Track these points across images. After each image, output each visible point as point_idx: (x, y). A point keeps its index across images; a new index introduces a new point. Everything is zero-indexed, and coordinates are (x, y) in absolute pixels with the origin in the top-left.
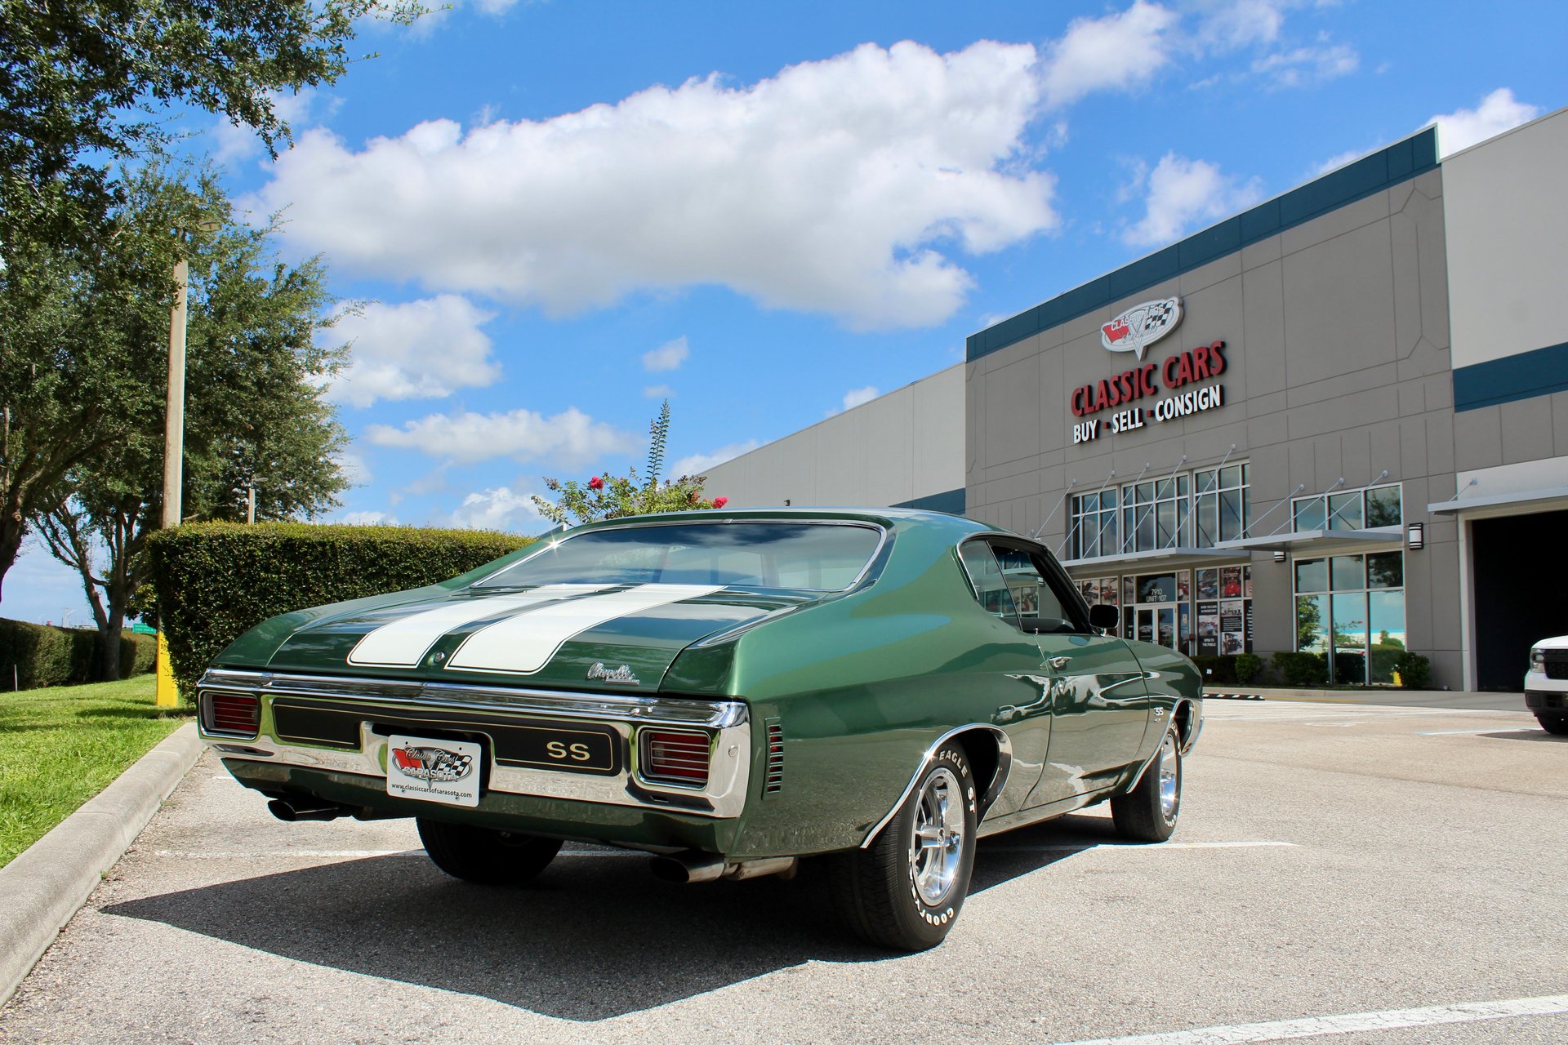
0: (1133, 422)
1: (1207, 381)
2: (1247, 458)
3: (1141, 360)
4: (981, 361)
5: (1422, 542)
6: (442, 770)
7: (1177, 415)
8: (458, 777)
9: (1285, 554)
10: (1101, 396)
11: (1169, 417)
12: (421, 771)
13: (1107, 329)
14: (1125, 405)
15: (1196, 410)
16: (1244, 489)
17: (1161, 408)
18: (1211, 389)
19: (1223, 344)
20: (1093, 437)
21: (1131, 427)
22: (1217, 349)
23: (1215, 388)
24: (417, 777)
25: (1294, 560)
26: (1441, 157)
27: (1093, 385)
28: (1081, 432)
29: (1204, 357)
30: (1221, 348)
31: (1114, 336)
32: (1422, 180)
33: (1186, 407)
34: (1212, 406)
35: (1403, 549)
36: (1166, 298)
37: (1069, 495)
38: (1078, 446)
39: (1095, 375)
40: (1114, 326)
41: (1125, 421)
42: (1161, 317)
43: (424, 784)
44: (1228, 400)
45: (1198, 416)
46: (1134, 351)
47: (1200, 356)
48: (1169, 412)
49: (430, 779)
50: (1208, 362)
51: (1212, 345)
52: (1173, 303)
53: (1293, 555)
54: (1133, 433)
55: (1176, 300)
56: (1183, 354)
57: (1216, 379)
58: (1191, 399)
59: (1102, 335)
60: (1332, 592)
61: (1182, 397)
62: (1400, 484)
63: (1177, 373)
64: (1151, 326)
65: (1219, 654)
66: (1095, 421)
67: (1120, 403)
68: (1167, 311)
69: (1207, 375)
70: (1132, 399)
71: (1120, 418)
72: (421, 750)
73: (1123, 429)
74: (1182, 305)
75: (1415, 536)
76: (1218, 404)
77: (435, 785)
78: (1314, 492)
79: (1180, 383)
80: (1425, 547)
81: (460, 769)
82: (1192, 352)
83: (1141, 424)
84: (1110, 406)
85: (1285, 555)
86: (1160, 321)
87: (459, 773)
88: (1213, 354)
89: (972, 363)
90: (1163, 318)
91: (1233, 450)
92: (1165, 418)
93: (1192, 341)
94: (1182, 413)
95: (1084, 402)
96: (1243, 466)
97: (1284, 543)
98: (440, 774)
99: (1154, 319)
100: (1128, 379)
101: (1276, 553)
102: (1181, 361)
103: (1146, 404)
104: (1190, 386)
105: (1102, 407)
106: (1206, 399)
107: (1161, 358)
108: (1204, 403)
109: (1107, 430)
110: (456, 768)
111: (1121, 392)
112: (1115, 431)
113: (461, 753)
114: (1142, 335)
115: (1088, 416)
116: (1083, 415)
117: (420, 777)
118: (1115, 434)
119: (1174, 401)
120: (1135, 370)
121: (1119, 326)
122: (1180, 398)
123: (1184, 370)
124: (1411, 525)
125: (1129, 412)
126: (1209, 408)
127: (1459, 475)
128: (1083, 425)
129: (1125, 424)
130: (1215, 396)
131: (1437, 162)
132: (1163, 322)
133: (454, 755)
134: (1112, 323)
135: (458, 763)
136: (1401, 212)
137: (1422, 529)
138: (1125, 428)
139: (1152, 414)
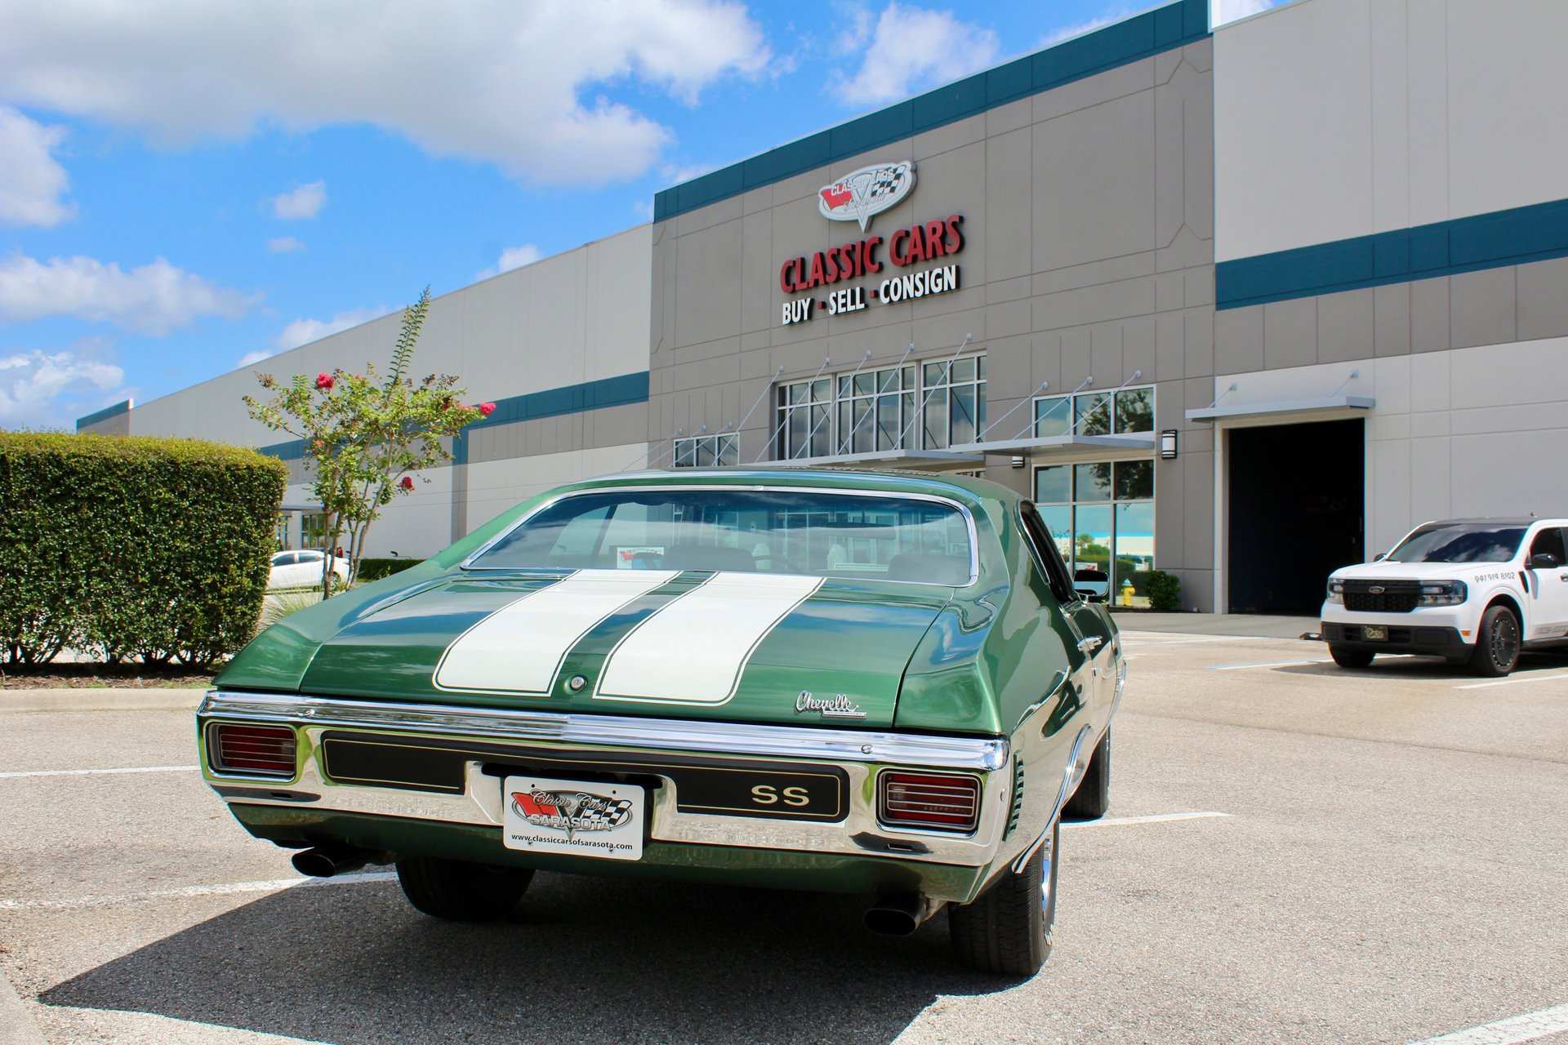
0: (853, 303)
1: (941, 260)
2: (985, 349)
3: (865, 231)
4: (671, 223)
5: (1176, 451)
6: (589, 817)
7: (905, 297)
8: (611, 825)
9: (1024, 459)
10: (816, 272)
11: (895, 298)
12: (557, 819)
13: (826, 194)
14: (844, 282)
15: (927, 292)
16: (978, 385)
17: (887, 288)
18: (946, 269)
19: (961, 219)
20: (806, 318)
21: (850, 308)
22: (954, 224)
23: (950, 269)
24: (550, 826)
25: (1033, 466)
26: (1213, 27)
27: (806, 258)
28: (791, 312)
29: (939, 232)
30: (958, 224)
31: (834, 201)
32: (1191, 50)
33: (916, 288)
34: (946, 288)
35: (1154, 458)
36: (897, 162)
37: (774, 384)
38: (788, 326)
39: (810, 245)
40: (835, 190)
41: (844, 301)
42: (889, 184)
43: (563, 835)
44: (965, 283)
45: (930, 300)
46: (857, 221)
47: (934, 231)
48: (896, 294)
49: (571, 829)
50: (943, 238)
51: (949, 219)
52: (905, 168)
53: (1033, 460)
54: (852, 315)
55: (909, 165)
56: (914, 228)
57: (952, 258)
58: (922, 280)
59: (819, 200)
60: (1075, 503)
61: (912, 276)
62: (1154, 386)
63: (906, 249)
64: (878, 193)
66: (809, 300)
67: (838, 279)
68: (898, 177)
69: (942, 253)
70: (852, 276)
71: (837, 297)
72: (555, 794)
73: (841, 310)
74: (915, 171)
75: (1168, 444)
76: (953, 286)
77: (577, 836)
78: (1058, 391)
79: (909, 260)
80: (1178, 456)
81: (615, 816)
82: (924, 226)
83: (863, 306)
84: (826, 283)
85: (1024, 461)
86: (889, 188)
87: (613, 821)
88: (949, 229)
89: (661, 224)
90: (892, 185)
91: (969, 340)
92: (891, 301)
93: (927, 213)
94: (912, 296)
95: (795, 277)
96: (979, 358)
97: (1024, 448)
98: (587, 823)
99: (882, 185)
100: (848, 253)
101: (1015, 458)
102: (911, 235)
103: (870, 282)
104: (920, 264)
105: (816, 283)
106: (939, 281)
107: (887, 231)
108: (937, 285)
109: (823, 310)
110: (609, 815)
111: (840, 268)
112: (832, 312)
113: (615, 798)
114: (867, 203)
115: (799, 294)
116: (794, 291)
117: (555, 826)
118: (832, 316)
119: (902, 281)
120: (857, 243)
121: (840, 190)
122: (909, 278)
123: (915, 246)
124: (1165, 432)
125: (849, 291)
126: (942, 291)
127: (1218, 379)
128: (794, 303)
129: (844, 305)
130: (950, 278)
131: (1209, 31)
132: (893, 190)
133: (604, 800)
134: (832, 187)
135: (611, 809)
136: (1167, 83)
137: (1176, 437)
138: (844, 310)
139: (876, 294)
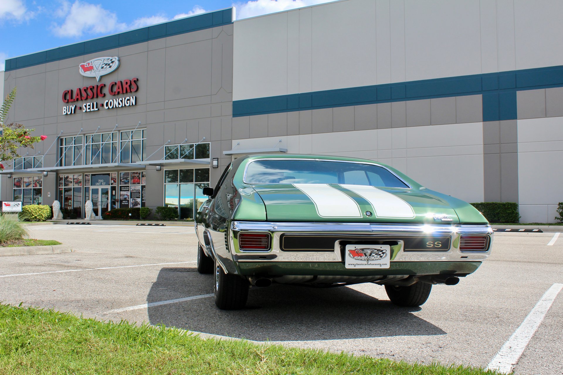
0: (93, 108)
1: (129, 94)
2: (146, 127)
3: (98, 82)
4: (13, 72)
5: (218, 165)
7: (114, 107)
9: (161, 167)
10: (78, 95)
11: (111, 107)
13: (83, 66)
14: (89, 100)
15: (123, 105)
16: (143, 140)
17: (107, 103)
18: (131, 98)
19: (137, 80)
20: (73, 112)
21: (92, 110)
22: (135, 81)
23: (133, 98)
25: (164, 170)
26: (234, 20)
27: (73, 90)
28: (67, 110)
29: (129, 84)
30: (136, 81)
31: (86, 69)
32: (226, 27)
33: (119, 104)
34: (131, 104)
35: (210, 168)
36: (112, 57)
37: (59, 137)
38: (65, 116)
39: (75, 86)
40: (86, 65)
41: (89, 107)
42: (109, 64)
44: (137, 104)
45: (124, 108)
46: (95, 77)
47: (127, 83)
48: (111, 105)
50: (130, 86)
51: (133, 79)
52: (116, 59)
53: (164, 168)
54: (92, 113)
55: (117, 58)
56: (118, 82)
57: (133, 94)
58: (122, 101)
59: (79, 68)
60: (180, 183)
61: (117, 99)
62: (210, 143)
63: (115, 89)
64: (104, 68)
65: (130, 207)
66: (74, 106)
67: (87, 99)
68: (112, 62)
69: (130, 92)
70: (93, 98)
71: (86, 105)
73: (88, 110)
74: (119, 61)
75: (215, 163)
76: (134, 104)
78: (174, 143)
79: (116, 93)
80: (219, 167)
82: (123, 81)
83: (97, 109)
84: (82, 100)
85: (161, 168)
86: (109, 66)
88: (133, 83)
89: (8, 72)
90: (110, 65)
91: (140, 124)
92: (109, 108)
93: (124, 76)
94: (117, 106)
95: (68, 97)
96: (143, 131)
97: (161, 163)
99: (106, 65)
100: (91, 89)
101: (157, 167)
102: (117, 84)
103: (100, 100)
104: (121, 95)
105: (77, 100)
106: (128, 102)
107: (108, 82)
108: (127, 103)
109: (80, 110)
111: (87, 95)
112: (84, 111)
114: (99, 71)
115: (70, 103)
116: (68, 102)
118: (84, 112)
119: (113, 101)
120: (95, 86)
121: (88, 65)
122: (116, 100)
123: (119, 88)
124: (213, 159)
125: (91, 104)
126: (130, 105)
127: (233, 141)
128: (68, 107)
129: (89, 109)
130: (133, 101)
131: (232, 22)
132: (110, 67)
134: (85, 64)
136: (216, 38)
137: (218, 160)
138: (89, 110)
139: (103, 105)
